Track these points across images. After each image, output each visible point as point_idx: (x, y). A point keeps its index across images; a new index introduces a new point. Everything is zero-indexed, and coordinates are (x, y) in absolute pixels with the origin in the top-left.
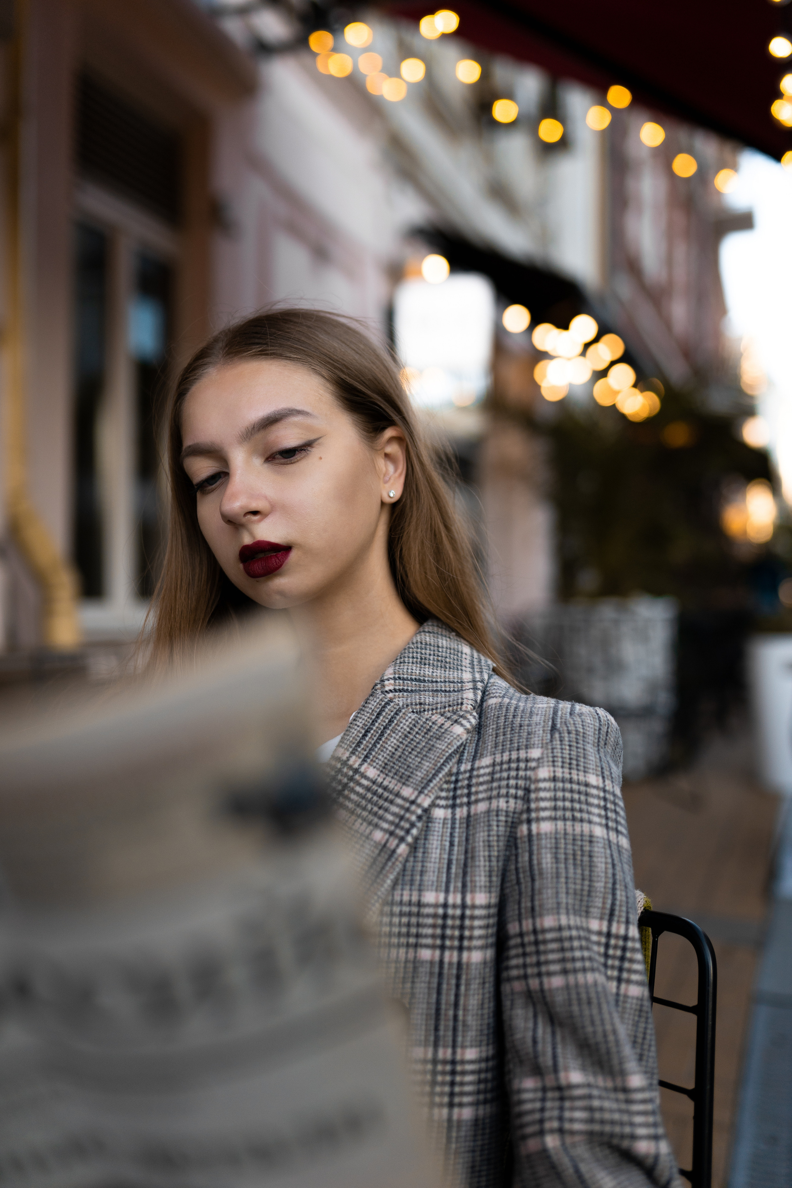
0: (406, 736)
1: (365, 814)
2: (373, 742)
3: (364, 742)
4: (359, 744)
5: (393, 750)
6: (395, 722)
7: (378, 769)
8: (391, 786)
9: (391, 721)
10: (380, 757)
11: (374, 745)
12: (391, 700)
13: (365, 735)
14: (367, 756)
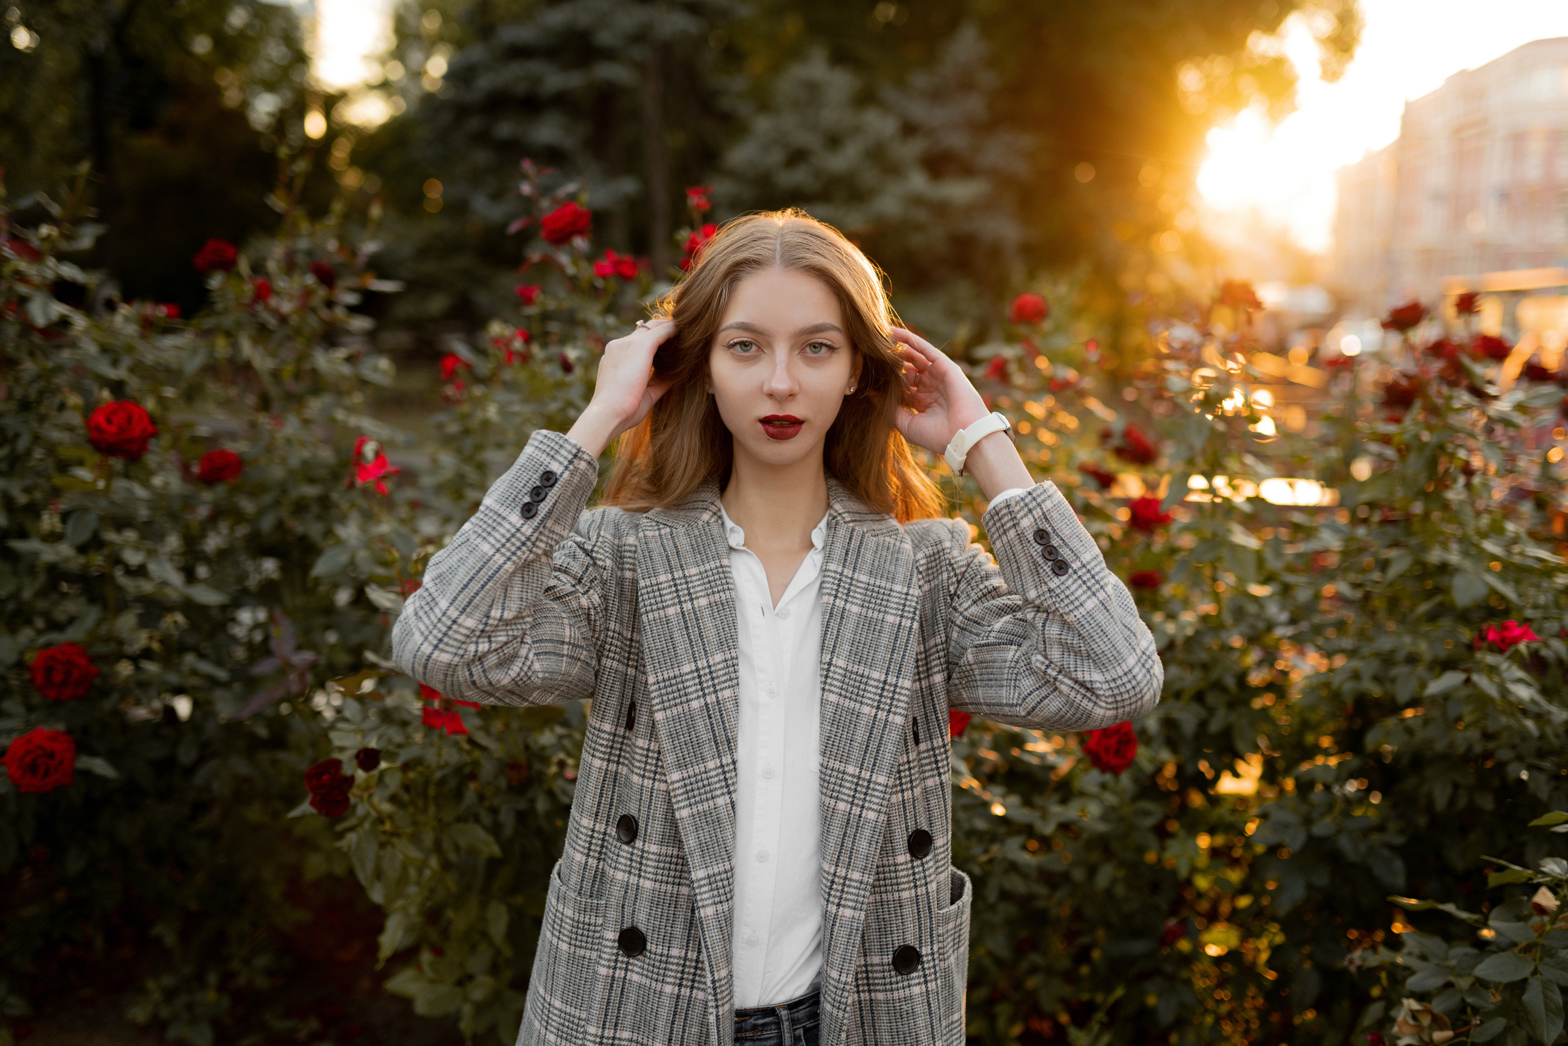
0: (876, 552)
1: (872, 606)
2: (854, 558)
3: (848, 559)
4: (845, 560)
5: (872, 561)
7: (867, 576)
8: (883, 585)
9: (861, 543)
10: (864, 567)
11: (857, 560)
12: (854, 529)
13: (847, 554)
14: (854, 568)
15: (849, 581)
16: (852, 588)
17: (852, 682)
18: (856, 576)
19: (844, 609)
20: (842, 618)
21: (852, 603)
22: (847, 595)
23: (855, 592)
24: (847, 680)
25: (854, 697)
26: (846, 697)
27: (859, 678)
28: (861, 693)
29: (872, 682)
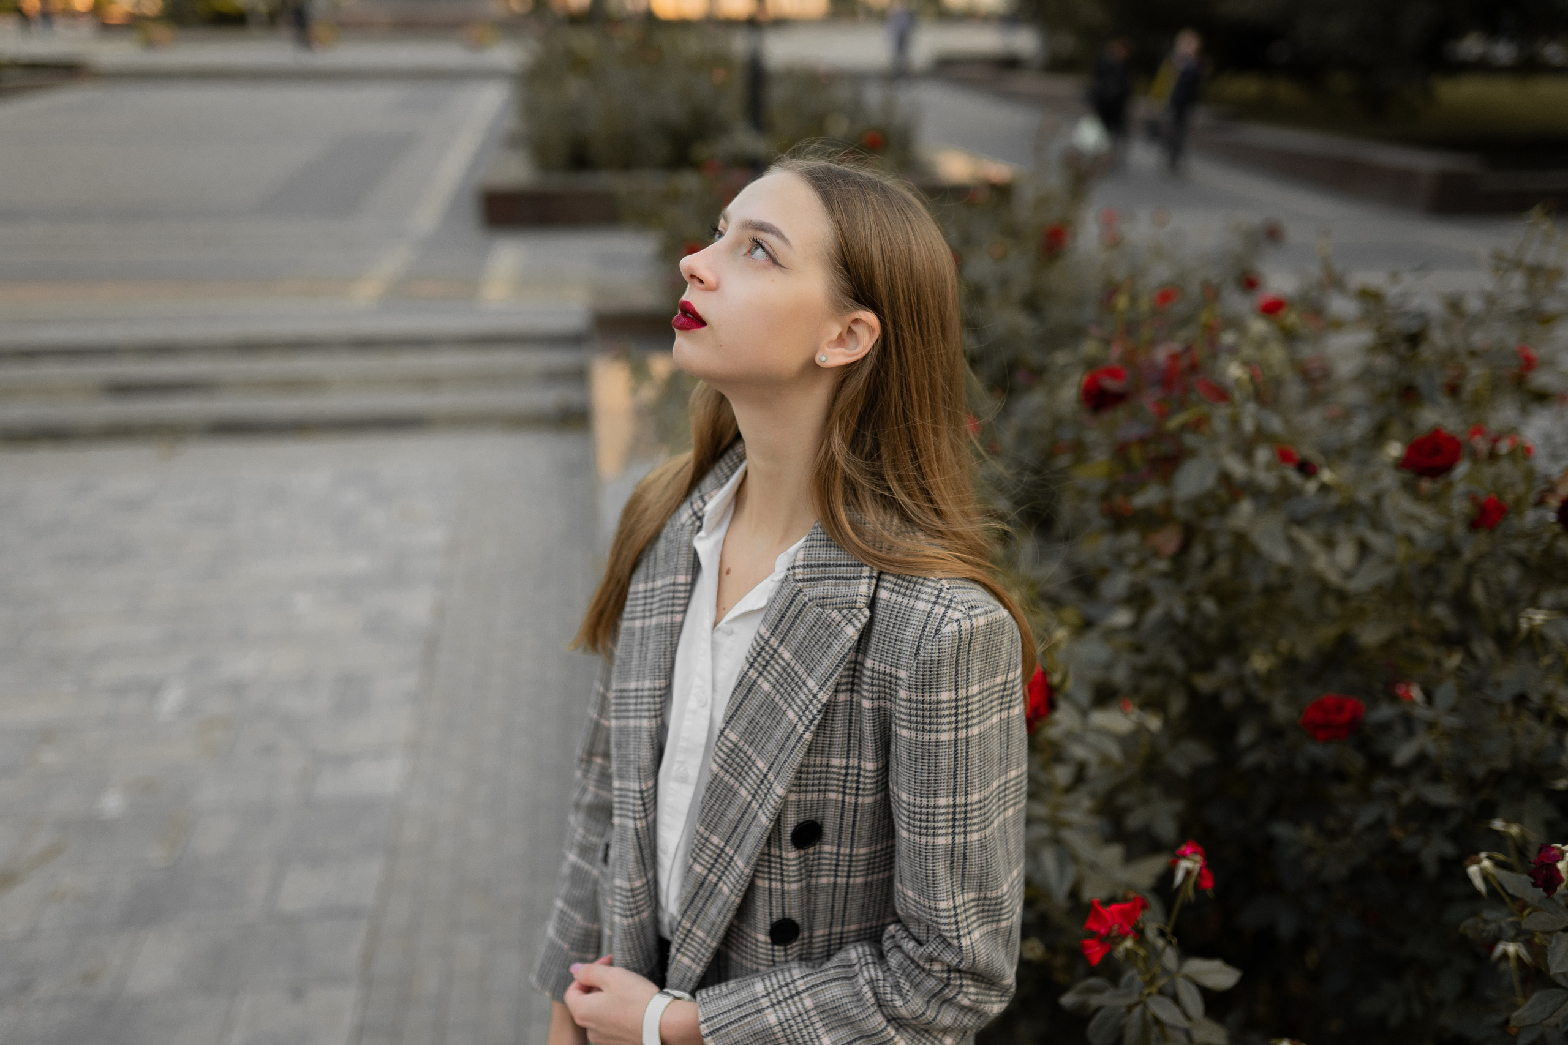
0: (812, 628)
1: (782, 690)
2: (787, 628)
3: (781, 626)
4: (777, 627)
5: (802, 639)
6: (804, 613)
7: (791, 654)
8: (800, 673)
9: (800, 612)
10: (792, 643)
11: (788, 631)
12: (800, 591)
13: (781, 620)
14: (782, 640)
15: (771, 652)
16: (772, 662)
17: (738, 760)
18: (780, 650)
19: (755, 682)
20: (749, 690)
21: (766, 679)
22: (764, 667)
23: (773, 667)
24: (733, 755)
25: (736, 774)
26: (727, 771)
27: (745, 759)
28: (743, 774)
29: (755, 770)
